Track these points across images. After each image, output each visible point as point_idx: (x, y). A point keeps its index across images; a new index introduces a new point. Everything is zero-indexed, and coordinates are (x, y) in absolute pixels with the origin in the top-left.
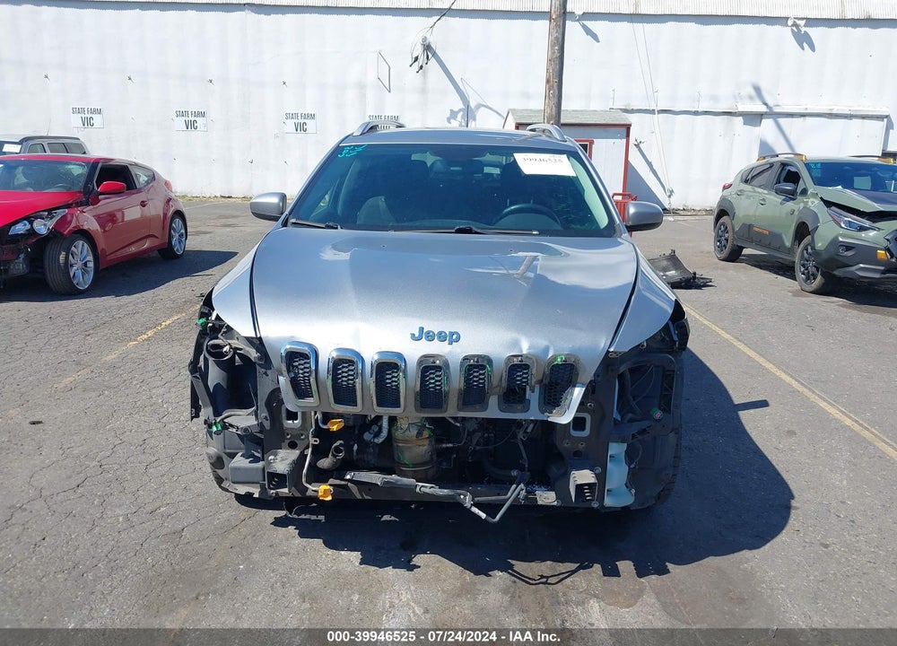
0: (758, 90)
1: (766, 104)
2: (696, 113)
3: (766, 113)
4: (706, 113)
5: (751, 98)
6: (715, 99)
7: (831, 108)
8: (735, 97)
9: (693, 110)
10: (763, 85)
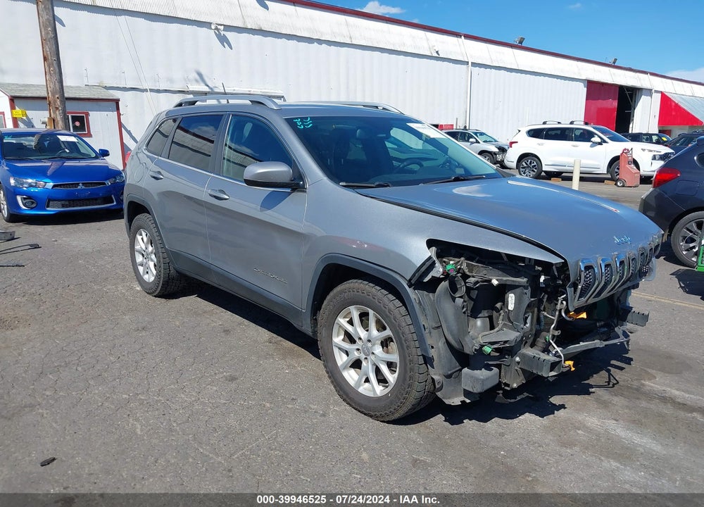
0: (200, 75)
1: (208, 86)
2: (158, 91)
3: (209, 92)
4: (166, 91)
5: (197, 81)
6: (171, 80)
7: (250, 89)
8: (185, 80)
9: (156, 88)
10: (203, 72)
